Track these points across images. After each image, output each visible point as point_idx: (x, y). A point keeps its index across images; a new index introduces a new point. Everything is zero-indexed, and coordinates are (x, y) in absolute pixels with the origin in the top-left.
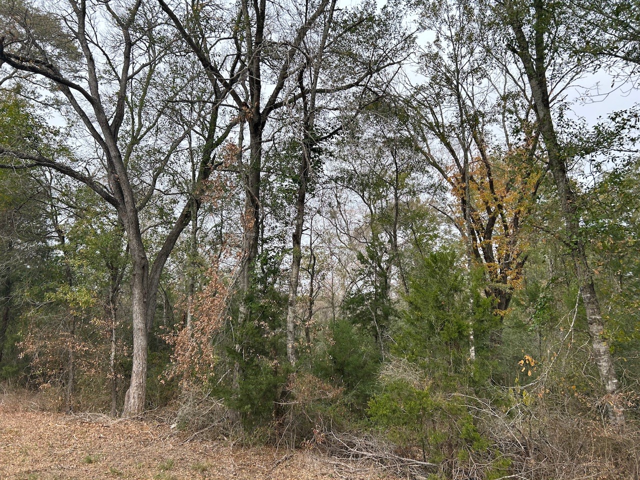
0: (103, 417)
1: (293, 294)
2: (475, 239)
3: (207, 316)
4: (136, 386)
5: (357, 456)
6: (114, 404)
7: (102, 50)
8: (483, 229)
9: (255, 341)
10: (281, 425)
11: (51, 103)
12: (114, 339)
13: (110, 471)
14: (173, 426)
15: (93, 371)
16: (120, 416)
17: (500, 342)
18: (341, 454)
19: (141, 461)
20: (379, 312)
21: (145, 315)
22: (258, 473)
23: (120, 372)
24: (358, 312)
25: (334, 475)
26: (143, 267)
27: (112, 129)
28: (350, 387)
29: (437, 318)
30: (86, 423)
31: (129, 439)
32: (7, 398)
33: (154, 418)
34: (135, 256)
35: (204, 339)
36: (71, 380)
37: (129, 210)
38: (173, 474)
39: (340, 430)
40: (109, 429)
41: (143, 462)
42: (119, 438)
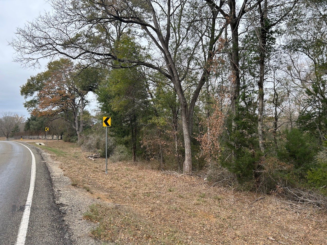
0: (175, 173)
1: (260, 115)
3: (215, 128)
4: (188, 160)
5: (303, 201)
6: (179, 167)
7: (159, 4)
9: (241, 140)
10: (259, 182)
11: (142, 35)
12: (176, 139)
13: (178, 196)
14: (205, 179)
15: (169, 153)
16: (182, 173)
18: (293, 199)
19: (191, 193)
20: (322, 124)
21: (188, 128)
22: (246, 203)
23: (180, 153)
24: (307, 124)
25: (288, 209)
26: (185, 106)
27: (166, 42)
28: (300, 165)
30: (169, 175)
31: (186, 183)
32: (139, 164)
33: (196, 175)
34: (181, 101)
35: (214, 139)
36: (161, 157)
37: (176, 80)
38: (205, 199)
39: (293, 187)
40: (178, 178)
41: (192, 193)
42: (182, 182)
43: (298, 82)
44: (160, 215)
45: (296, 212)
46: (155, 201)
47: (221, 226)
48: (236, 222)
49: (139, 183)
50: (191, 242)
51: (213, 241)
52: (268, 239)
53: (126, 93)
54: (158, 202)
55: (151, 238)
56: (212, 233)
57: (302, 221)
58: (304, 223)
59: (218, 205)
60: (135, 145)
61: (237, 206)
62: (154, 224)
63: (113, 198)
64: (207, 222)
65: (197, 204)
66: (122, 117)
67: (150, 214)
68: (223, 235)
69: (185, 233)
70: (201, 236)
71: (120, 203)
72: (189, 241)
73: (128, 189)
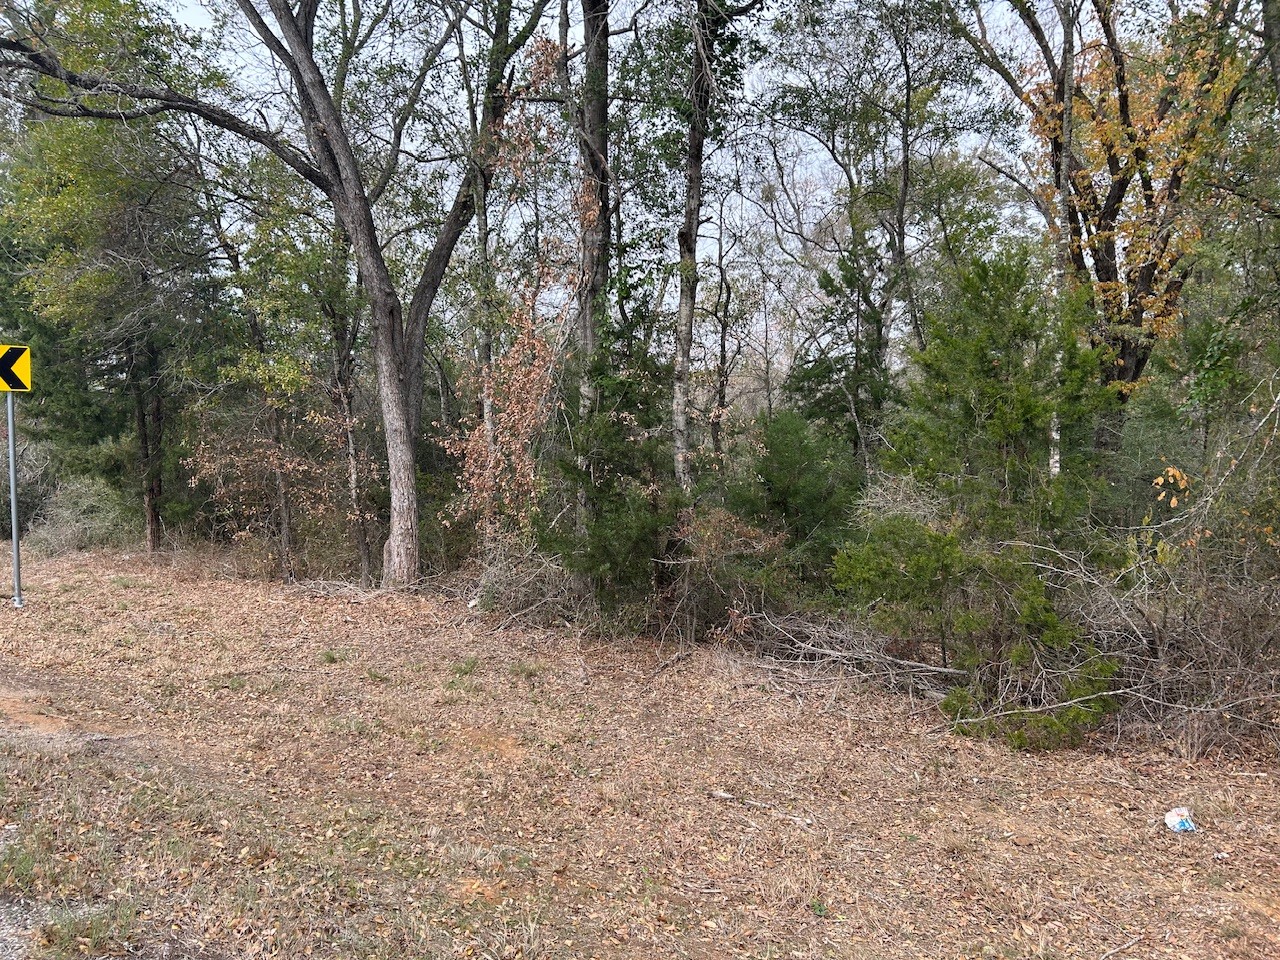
0: (349, 588)
1: (683, 356)
2: (1077, 232)
4: (401, 534)
5: (812, 657)
6: (364, 565)
8: (1098, 207)
9: (612, 450)
10: (670, 601)
12: (352, 452)
13: (367, 675)
14: (472, 603)
15: (322, 507)
16: (378, 586)
17: (1117, 447)
18: (781, 653)
19: (419, 661)
20: (863, 395)
21: (405, 404)
22: (627, 681)
23: (368, 508)
24: (819, 395)
25: (767, 687)
26: (391, 312)
27: (301, 23)
28: (799, 534)
29: (982, 394)
30: (321, 597)
31: (397, 624)
32: (181, 558)
33: (438, 589)
34: (372, 290)
35: (516, 446)
36: (285, 526)
37: (351, 196)
38: (477, 681)
39: (779, 611)
40: (360, 607)
41: (423, 661)
42: (379, 623)
43: (793, 244)
44: (298, 759)
45: (793, 696)
46: (267, 708)
47: (546, 774)
48: (597, 751)
49: (185, 638)
50: (442, 850)
51: (520, 834)
52: (710, 796)
53: (110, 237)
54: (281, 707)
55: (273, 860)
56: (516, 804)
57: (813, 723)
58: (819, 730)
59: (530, 695)
60: (156, 476)
61: (596, 693)
62: (275, 799)
63: (71, 712)
64: (490, 765)
65: (447, 702)
66: (89, 348)
67: (253, 762)
68: (555, 804)
69: (412, 820)
70: (475, 820)
71: (107, 727)
72: (431, 845)
73: (135, 666)
